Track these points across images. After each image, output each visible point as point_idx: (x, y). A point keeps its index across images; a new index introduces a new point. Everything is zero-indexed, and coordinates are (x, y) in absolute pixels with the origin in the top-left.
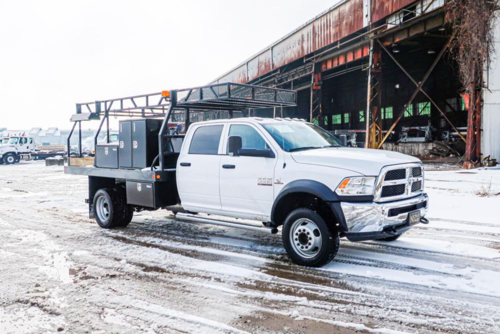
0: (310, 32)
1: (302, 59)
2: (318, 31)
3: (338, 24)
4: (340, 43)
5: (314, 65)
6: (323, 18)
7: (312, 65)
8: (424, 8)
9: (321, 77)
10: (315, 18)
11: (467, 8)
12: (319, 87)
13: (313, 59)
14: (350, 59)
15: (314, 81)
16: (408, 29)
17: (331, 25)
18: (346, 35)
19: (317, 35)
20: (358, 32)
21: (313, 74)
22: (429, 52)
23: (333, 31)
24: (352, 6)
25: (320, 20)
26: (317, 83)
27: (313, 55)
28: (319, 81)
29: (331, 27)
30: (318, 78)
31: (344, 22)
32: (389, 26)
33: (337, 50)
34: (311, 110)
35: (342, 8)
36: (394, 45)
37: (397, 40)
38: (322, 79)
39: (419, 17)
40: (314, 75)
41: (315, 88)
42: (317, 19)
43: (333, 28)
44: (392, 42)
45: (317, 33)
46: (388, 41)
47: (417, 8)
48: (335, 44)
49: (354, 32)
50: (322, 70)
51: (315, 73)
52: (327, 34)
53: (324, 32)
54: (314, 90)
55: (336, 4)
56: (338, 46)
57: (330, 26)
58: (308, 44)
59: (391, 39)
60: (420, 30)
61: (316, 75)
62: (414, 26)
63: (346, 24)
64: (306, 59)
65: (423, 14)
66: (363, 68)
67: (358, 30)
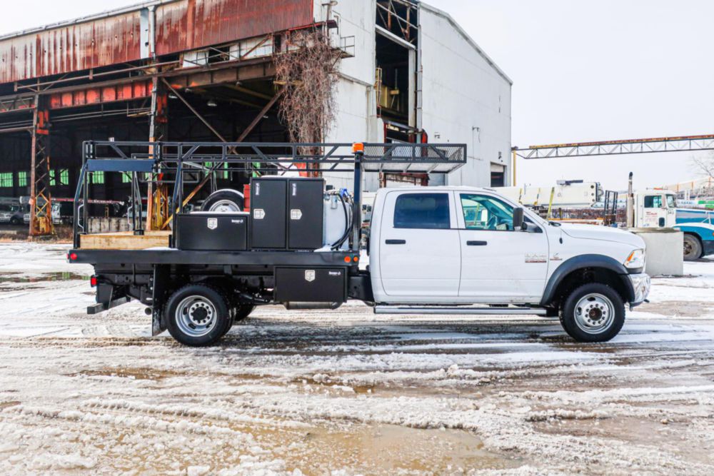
0: (31, 47)
1: (11, 85)
2: (49, 49)
3: (93, 44)
4: (94, 73)
5: (37, 97)
6: (59, 31)
7: (34, 97)
8: (243, 53)
9: (49, 118)
10: (44, 28)
11: (307, 65)
12: (46, 132)
13: (36, 88)
14: (109, 97)
15: (38, 122)
16: (212, 73)
17: (77, 43)
18: (108, 63)
19: (46, 55)
20: (128, 63)
21: (36, 111)
22: (210, 105)
23: (80, 54)
24: (118, 24)
25: (52, 33)
26: (43, 125)
27: (36, 83)
28: (45, 122)
29: (77, 48)
30: (45, 119)
31: (104, 45)
32: (186, 65)
33: (87, 81)
34: (33, 165)
35: (98, 25)
36: (187, 89)
37: (193, 84)
38: (50, 120)
39: (233, 62)
40: (38, 113)
41: (39, 131)
42: (47, 29)
43: (80, 49)
44: (185, 85)
45: (46, 49)
46: (178, 84)
47: (231, 50)
48: (86, 72)
49: (123, 62)
50: (51, 107)
51: (40, 108)
52: (68, 56)
53: (62, 52)
54: (37, 135)
55: (90, 17)
56: (91, 76)
57: (74, 45)
58: (26, 64)
59: (185, 81)
60: (230, 78)
61: (41, 113)
62: (223, 71)
63: (108, 48)
64: (18, 86)
65: (241, 59)
66: (129, 114)
67: (130, 60)
